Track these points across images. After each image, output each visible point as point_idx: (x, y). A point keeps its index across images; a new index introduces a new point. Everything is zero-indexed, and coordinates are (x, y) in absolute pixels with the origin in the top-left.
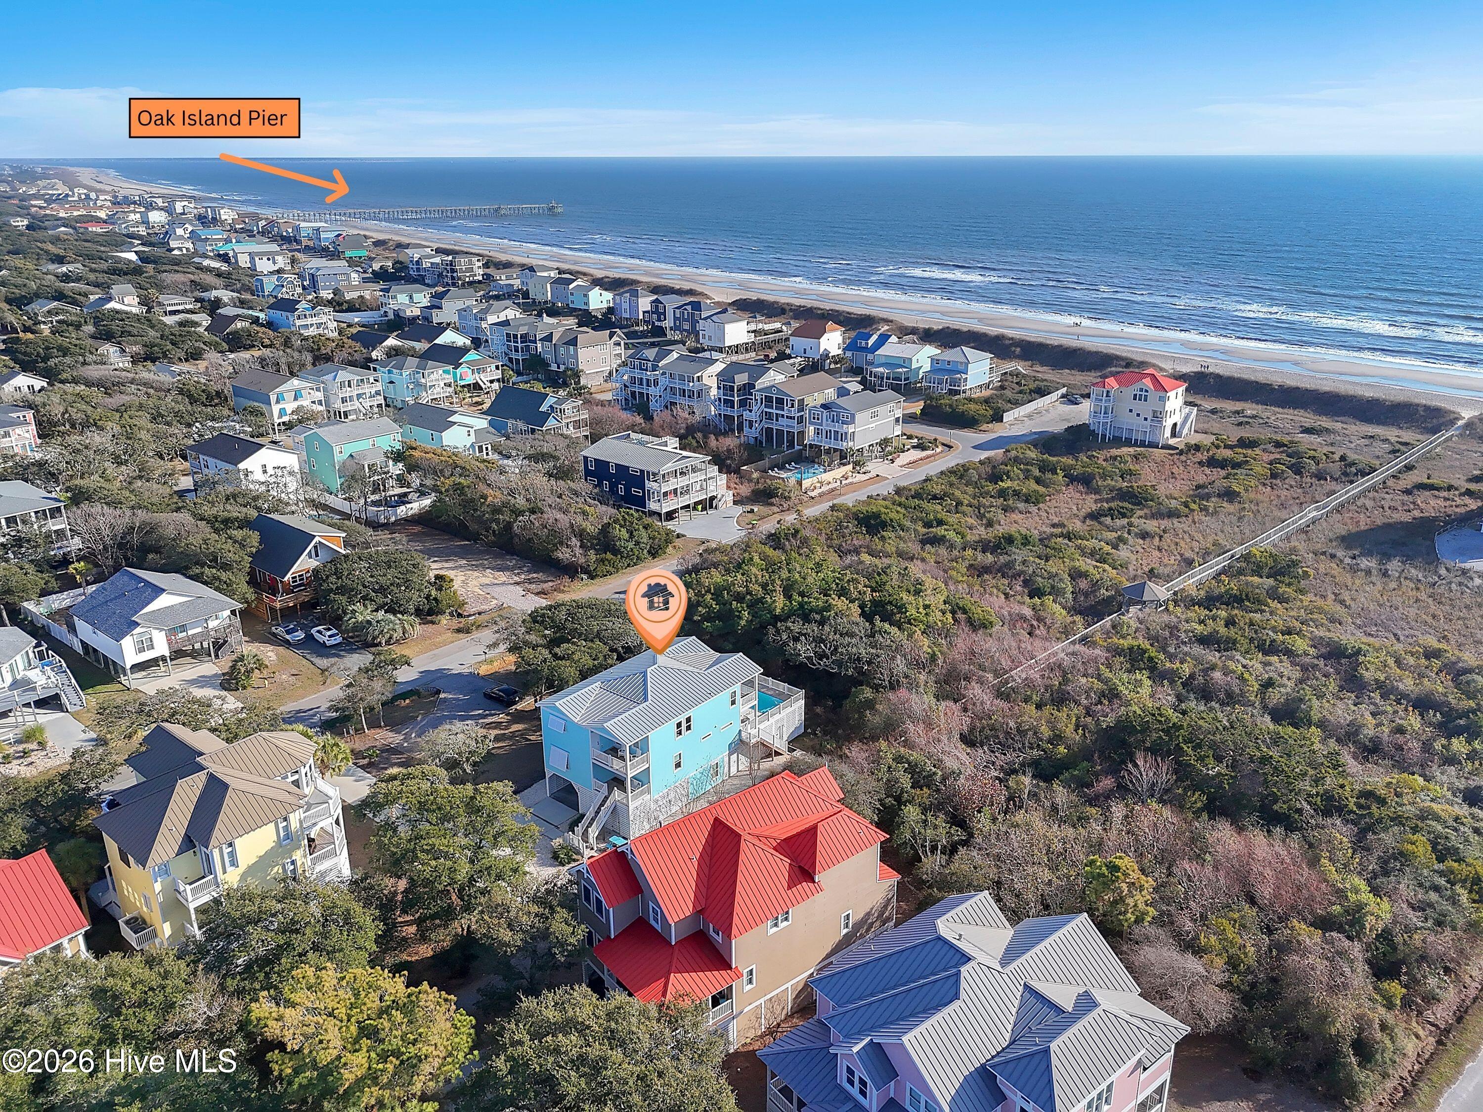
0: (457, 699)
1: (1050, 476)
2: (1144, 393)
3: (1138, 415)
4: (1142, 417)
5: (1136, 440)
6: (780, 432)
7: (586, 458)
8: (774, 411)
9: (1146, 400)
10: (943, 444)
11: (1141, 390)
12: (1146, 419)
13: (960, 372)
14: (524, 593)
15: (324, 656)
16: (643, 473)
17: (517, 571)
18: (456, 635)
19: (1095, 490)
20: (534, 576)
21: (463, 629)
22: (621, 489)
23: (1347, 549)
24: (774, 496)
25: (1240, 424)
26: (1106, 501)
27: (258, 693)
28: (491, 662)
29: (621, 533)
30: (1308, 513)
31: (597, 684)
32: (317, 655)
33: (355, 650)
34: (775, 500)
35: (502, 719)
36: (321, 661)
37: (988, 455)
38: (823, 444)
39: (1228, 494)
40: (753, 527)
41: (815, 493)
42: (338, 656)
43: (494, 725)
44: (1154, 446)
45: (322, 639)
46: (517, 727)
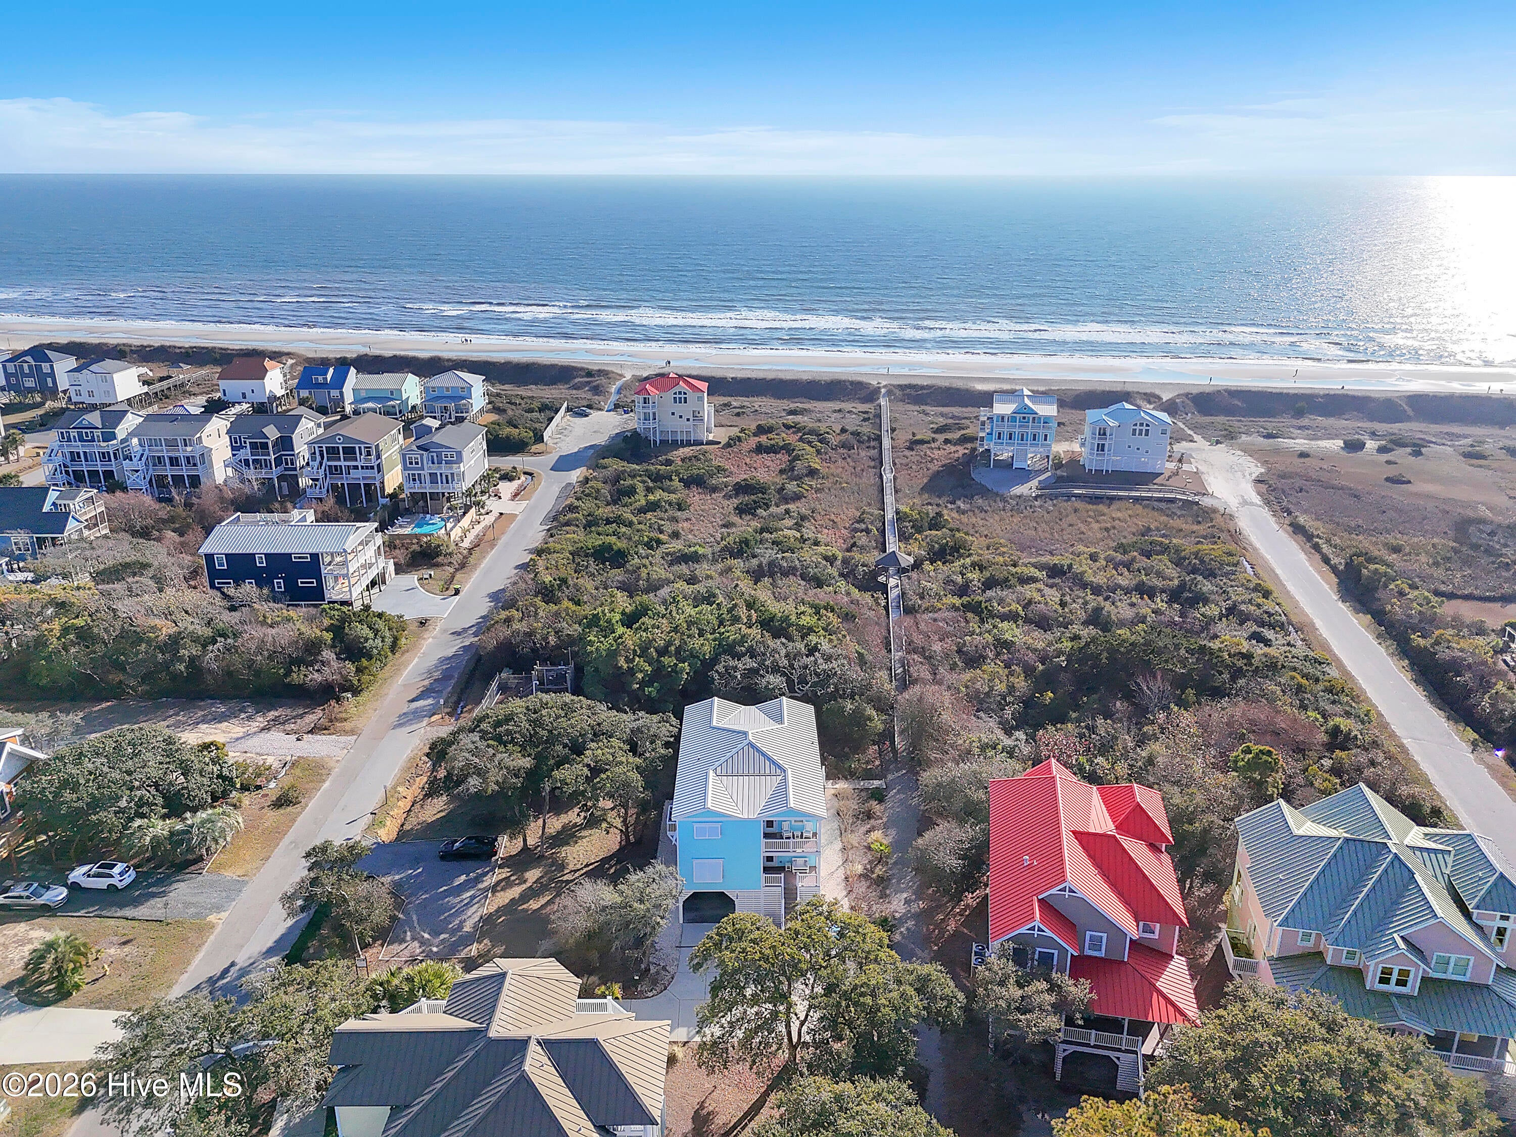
0: (410, 877)
1: (669, 483)
2: (683, 396)
3: (681, 417)
4: (684, 418)
5: (682, 441)
6: (355, 487)
7: (209, 557)
8: (342, 463)
9: (685, 402)
10: (525, 473)
11: (680, 393)
12: (688, 420)
13: (464, 398)
14: (293, 737)
15: (136, 902)
16: (315, 557)
17: (243, 716)
18: (282, 811)
19: (714, 489)
20: (272, 714)
21: (283, 801)
22: (279, 584)
23: (939, 497)
24: (438, 554)
25: (738, 414)
26: (731, 497)
27: (105, 987)
28: (382, 824)
29: (364, 631)
30: (888, 476)
31: (711, 774)
32: (122, 906)
33: (165, 881)
34: (440, 559)
35: (501, 874)
36: (142, 911)
37: (575, 475)
38: (428, 491)
39: (812, 473)
40: (457, 592)
41: (466, 544)
42: (154, 895)
43: (507, 883)
44: (700, 443)
45: (102, 883)
46: (533, 875)
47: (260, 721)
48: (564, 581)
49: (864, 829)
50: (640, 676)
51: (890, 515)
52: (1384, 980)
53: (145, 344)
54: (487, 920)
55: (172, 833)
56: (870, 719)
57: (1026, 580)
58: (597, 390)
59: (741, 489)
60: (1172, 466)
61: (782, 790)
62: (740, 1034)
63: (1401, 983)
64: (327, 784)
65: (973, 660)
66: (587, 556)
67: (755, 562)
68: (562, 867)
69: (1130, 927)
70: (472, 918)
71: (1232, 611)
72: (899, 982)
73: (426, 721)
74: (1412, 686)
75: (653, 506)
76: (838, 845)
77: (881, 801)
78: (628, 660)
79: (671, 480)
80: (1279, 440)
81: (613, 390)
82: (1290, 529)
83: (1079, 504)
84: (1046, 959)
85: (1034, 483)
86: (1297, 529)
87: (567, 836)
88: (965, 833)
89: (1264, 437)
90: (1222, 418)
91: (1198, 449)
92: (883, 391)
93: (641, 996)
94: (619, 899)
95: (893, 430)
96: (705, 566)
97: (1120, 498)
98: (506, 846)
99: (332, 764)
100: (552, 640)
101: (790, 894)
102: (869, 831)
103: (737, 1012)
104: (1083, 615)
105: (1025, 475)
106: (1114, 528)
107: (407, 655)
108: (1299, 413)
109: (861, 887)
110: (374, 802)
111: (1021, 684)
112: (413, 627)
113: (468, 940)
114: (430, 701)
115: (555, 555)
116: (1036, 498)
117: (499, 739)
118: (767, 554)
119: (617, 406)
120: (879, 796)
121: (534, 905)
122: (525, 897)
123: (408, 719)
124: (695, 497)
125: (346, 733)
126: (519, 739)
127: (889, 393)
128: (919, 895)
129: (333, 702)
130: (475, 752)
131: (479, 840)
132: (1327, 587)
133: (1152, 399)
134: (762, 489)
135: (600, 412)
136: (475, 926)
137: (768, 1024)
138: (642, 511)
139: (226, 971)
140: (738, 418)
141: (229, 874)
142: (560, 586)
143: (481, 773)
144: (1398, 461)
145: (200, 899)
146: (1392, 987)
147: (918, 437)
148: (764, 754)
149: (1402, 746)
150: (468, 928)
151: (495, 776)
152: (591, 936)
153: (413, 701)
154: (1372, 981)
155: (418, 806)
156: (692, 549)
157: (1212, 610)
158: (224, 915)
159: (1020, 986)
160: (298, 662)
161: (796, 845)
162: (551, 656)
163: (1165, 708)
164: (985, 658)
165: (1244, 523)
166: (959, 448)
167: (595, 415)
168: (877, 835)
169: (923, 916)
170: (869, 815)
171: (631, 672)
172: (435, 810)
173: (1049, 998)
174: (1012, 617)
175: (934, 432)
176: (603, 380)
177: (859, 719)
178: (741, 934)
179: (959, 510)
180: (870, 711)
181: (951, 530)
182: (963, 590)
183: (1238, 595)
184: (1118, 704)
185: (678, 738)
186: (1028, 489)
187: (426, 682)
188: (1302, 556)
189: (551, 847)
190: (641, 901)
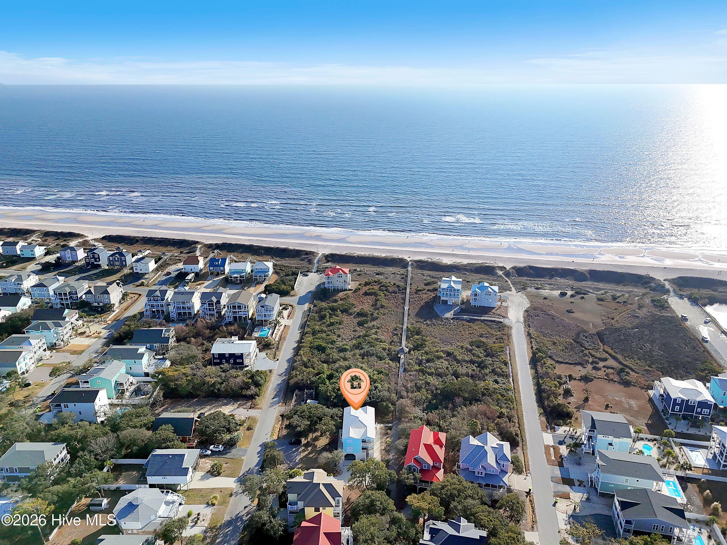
2: (340, 275)
4: (341, 282)
5: (340, 290)
6: (240, 317)
7: (213, 354)
8: (237, 310)
9: (341, 277)
10: (290, 306)
13: (267, 272)
14: (246, 410)
15: (226, 454)
16: (242, 354)
17: (232, 403)
18: (249, 431)
19: (351, 314)
20: (239, 403)
21: (249, 429)
22: (232, 361)
23: (422, 318)
24: (270, 345)
25: (359, 275)
26: (356, 318)
27: (227, 473)
28: (274, 435)
29: (259, 378)
30: (406, 308)
31: (351, 428)
32: (223, 455)
33: (230, 449)
34: (271, 347)
35: (303, 448)
36: (227, 456)
37: (306, 306)
38: (263, 319)
39: (382, 306)
40: (278, 360)
41: (277, 339)
42: (228, 452)
43: (304, 451)
44: (346, 290)
45: (217, 450)
46: (310, 449)
47: (236, 405)
48: (309, 360)
49: (386, 437)
50: (333, 397)
51: (405, 327)
52: (479, 474)
53: (145, 236)
54: (301, 459)
55: (231, 438)
56: (390, 407)
57: (439, 358)
58: (310, 262)
59: (360, 314)
60: (499, 303)
61: (366, 431)
62: (356, 483)
63: (482, 474)
64: (258, 424)
65: (419, 389)
66: (314, 349)
67: (362, 351)
68: (316, 446)
69: (431, 463)
70: (298, 458)
71: (493, 371)
72: (386, 474)
73: (278, 405)
74: (534, 395)
75: (332, 324)
76: (379, 442)
77: (391, 430)
78: (330, 393)
79: (337, 311)
80: (540, 290)
81: (315, 262)
82: (527, 334)
83: (465, 322)
84: (414, 469)
85: (452, 312)
86: (529, 335)
87: (316, 439)
88: (405, 441)
89: (535, 289)
90: (526, 278)
91: (512, 295)
92: (410, 263)
93: (336, 476)
94: (332, 456)
95: (411, 284)
96: (348, 352)
97: (478, 320)
98: (304, 441)
99: (257, 418)
100: (309, 382)
101: (367, 454)
102: (387, 438)
103: (355, 479)
104: (452, 372)
105: (450, 308)
106: (473, 333)
107: (269, 383)
108: (552, 277)
109: (384, 452)
110: (271, 429)
111: (430, 396)
112: (268, 373)
113: (298, 464)
114: (277, 399)
115: (306, 348)
116: (452, 319)
117: (302, 416)
118: (366, 348)
119: (317, 271)
120: (390, 428)
121: (311, 456)
122: (310, 453)
123: (273, 405)
124: (345, 318)
125: (259, 409)
126: (307, 417)
127: (412, 265)
128: (396, 454)
129: (254, 400)
130: (298, 421)
131: (297, 440)
132: (527, 358)
133: (503, 269)
134: (365, 315)
135: (312, 273)
136: (299, 460)
137: (361, 482)
138: (329, 326)
139: (249, 470)
140: (359, 276)
141: (243, 447)
142: (308, 362)
143: (300, 426)
144: (574, 302)
145: (239, 453)
146: (480, 475)
147: (419, 289)
148: (362, 423)
149: (522, 415)
150: (297, 461)
151: (303, 426)
152: (326, 464)
153: (273, 398)
154: (476, 474)
155: (281, 430)
156: (345, 347)
157: (487, 371)
158: (245, 457)
159: (407, 475)
160: (244, 388)
161: (369, 444)
162: (309, 387)
163: (461, 407)
164: (422, 387)
165: (514, 332)
166: (432, 293)
167: (310, 274)
168: (388, 439)
169: (396, 459)
170: (387, 434)
171: (331, 396)
172: (285, 432)
173: (413, 477)
174: (431, 374)
175: (425, 285)
176: (311, 257)
177: (387, 407)
178: (356, 465)
179: (428, 325)
180: (390, 405)
181: (422, 336)
182: (420, 363)
183: (497, 364)
184: (450, 405)
185: (343, 415)
186: (449, 315)
187: (275, 393)
188: (526, 346)
189: (314, 441)
190: (337, 457)
